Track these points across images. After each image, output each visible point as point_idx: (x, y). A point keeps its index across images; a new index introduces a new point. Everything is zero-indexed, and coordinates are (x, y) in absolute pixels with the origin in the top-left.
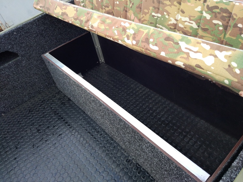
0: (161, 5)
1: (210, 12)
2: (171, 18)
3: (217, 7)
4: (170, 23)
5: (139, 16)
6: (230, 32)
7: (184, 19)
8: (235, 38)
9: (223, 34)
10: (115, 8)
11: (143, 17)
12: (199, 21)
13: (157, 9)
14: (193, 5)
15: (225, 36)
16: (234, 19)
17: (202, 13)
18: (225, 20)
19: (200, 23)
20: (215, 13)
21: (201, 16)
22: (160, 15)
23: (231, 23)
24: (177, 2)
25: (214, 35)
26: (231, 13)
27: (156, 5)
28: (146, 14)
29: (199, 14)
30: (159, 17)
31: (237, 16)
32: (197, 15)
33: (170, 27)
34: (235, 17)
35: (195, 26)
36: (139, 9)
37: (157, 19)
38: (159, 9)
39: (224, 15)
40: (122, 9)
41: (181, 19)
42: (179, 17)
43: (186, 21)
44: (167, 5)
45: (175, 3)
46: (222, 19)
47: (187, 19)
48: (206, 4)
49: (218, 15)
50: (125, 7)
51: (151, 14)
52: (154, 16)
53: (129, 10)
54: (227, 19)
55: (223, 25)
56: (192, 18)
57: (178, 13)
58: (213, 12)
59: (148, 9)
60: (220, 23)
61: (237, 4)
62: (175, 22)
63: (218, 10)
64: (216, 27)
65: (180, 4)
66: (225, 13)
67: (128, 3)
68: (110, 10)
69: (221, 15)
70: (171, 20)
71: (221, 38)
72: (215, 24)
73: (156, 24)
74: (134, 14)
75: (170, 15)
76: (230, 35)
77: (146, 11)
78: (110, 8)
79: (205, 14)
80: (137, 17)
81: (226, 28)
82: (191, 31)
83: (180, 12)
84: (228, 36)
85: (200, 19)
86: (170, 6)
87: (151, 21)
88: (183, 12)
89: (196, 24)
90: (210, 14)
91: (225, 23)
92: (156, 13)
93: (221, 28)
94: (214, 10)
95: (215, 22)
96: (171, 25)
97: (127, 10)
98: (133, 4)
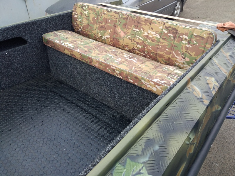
0: (139, 24)
1: (167, 29)
2: (145, 32)
3: (170, 27)
4: (144, 35)
5: (124, 30)
6: (176, 40)
7: (152, 33)
8: (179, 43)
9: (173, 41)
10: (107, 24)
11: (127, 31)
12: (161, 34)
13: (136, 27)
14: (158, 25)
15: (174, 42)
16: (179, 33)
17: (163, 30)
18: (174, 34)
19: (161, 35)
20: (169, 30)
21: (162, 32)
22: (138, 30)
23: (177, 35)
24: (149, 23)
25: (169, 42)
26: (177, 31)
27: (136, 24)
28: (129, 29)
29: (161, 30)
30: (137, 31)
31: (180, 32)
32: (160, 31)
33: (144, 37)
34: (179, 32)
35: (158, 37)
36: (125, 26)
37: (136, 32)
38: (138, 26)
39: (174, 31)
40: (113, 25)
41: (151, 33)
42: (150, 31)
43: (154, 34)
44: (143, 25)
45: (148, 24)
46: (173, 33)
47: (154, 33)
48: (165, 25)
49: (171, 31)
50: (115, 24)
51: (133, 29)
52: (134, 30)
53: (118, 26)
54: (175, 33)
55: (173, 36)
56: (157, 32)
57: (149, 29)
58: (168, 30)
59: (131, 26)
60: (172, 36)
61: (180, 26)
62: (147, 34)
63: (171, 29)
64: (170, 37)
65: (151, 24)
66: (175, 30)
67: (117, 22)
68: (103, 25)
69: (172, 31)
70: (145, 33)
71: (172, 43)
72: (169, 36)
73: (136, 35)
74: (121, 28)
75: (144, 30)
76: (177, 41)
77: (129, 27)
78: (103, 24)
79: (164, 30)
80: (123, 31)
81: (174, 38)
82: (156, 39)
83: (151, 29)
84: (175, 42)
85: (162, 33)
86: (145, 25)
87: (132, 34)
88: (152, 29)
89: (159, 36)
90: (167, 31)
91: (174, 35)
92: (136, 29)
93: (172, 38)
94: (169, 29)
95: (169, 35)
96: (145, 36)
97: (116, 26)
98: (121, 23)
